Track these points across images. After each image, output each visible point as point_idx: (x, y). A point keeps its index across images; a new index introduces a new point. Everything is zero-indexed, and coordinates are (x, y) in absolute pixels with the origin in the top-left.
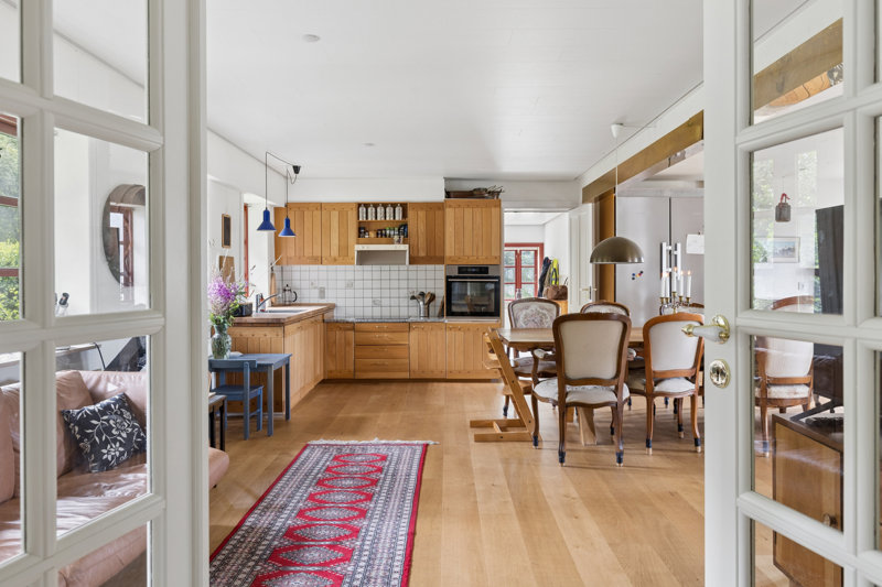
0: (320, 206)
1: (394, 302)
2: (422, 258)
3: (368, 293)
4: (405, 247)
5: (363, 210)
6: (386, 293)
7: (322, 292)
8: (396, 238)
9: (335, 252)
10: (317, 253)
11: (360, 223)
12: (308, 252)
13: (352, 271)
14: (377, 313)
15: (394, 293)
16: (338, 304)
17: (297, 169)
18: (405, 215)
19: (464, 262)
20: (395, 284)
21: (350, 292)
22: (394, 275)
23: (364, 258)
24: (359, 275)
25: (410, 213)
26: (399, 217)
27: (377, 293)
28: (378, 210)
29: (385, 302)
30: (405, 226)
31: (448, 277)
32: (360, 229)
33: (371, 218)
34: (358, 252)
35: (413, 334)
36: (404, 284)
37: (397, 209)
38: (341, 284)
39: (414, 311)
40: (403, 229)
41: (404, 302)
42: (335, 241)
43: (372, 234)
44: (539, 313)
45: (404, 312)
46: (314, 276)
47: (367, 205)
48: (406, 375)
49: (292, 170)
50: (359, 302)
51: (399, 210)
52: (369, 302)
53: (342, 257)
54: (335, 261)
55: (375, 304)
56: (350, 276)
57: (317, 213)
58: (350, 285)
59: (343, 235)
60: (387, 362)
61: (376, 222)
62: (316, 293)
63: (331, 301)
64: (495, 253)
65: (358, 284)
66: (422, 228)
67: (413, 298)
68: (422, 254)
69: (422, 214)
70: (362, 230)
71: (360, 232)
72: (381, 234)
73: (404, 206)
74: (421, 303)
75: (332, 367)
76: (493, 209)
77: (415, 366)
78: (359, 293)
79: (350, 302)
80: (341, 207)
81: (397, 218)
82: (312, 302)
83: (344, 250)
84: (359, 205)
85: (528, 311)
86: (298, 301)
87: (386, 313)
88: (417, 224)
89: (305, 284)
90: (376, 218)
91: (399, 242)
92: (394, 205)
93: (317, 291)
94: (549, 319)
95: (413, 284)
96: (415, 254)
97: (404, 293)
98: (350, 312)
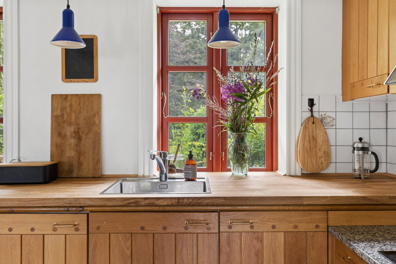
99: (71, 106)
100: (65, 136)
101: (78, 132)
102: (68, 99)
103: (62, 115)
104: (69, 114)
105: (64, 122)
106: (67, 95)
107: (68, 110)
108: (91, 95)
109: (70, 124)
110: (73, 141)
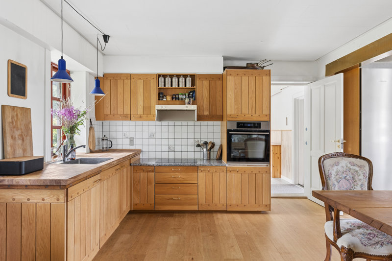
0: (130, 76)
1: (184, 148)
2: (207, 116)
3: (165, 142)
4: (194, 107)
5: (161, 79)
6: (178, 142)
7: (132, 141)
8: (187, 100)
9: (140, 111)
10: (127, 112)
11: (159, 89)
12: (120, 111)
13: (153, 126)
14: (171, 156)
15: (184, 142)
16: (143, 150)
17: (106, 38)
18: (193, 84)
19: (241, 119)
20: (184, 135)
21: (152, 141)
22: (184, 129)
23: (163, 115)
24: (158, 129)
25: (197, 82)
26: (189, 85)
27: (171, 142)
28: (174, 79)
29: (178, 148)
30: (194, 92)
31: (228, 131)
32: (159, 94)
33: (168, 85)
34: (158, 110)
35: (201, 175)
36: (191, 135)
37: (187, 79)
38: (146, 135)
39: (198, 155)
40: (192, 94)
41: (191, 149)
42: (141, 103)
43: (169, 98)
44: (350, 170)
45: (191, 156)
46: (126, 129)
47: (165, 76)
48: (195, 208)
49: (102, 39)
50: (159, 148)
51: (189, 80)
52: (165, 148)
53: (146, 115)
54: (140, 118)
55: (171, 149)
56: (152, 129)
57: (127, 81)
58: (152, 136)
59: (147, 98)
60: (181, 197)
61: (172, 89)
62: (127, 141)
63: (138, 147)
64: (266, 112)
65: (158, 135)
66: (206, 93)
67: (198, 146)
68: (206, 113)
69: (206, 83)
70: (161, 95)
71: (159, 97)
72: (175, 98)
73: (193, 77)
74: (205, 150)
75: (137, 201)
76: (264, 77)
77: (202, 200)
78: (158, 142)
79: (152, 148)
80: (145, 77)
81: (187, 86)
82: (124, 148)
83: (147, 109)
84: (159, 76)
85: (339, 167)
86: (113, 148)
87: (178, 156)
88: (202, 89)
89: (120, 135)
90: (172, 86)
91: (189, 103)
92: (185, 76)
93: (128, 140)
94: (361, 177)
95: (197, 136)
96: (201, 113)
97: (191, 142)
98: (152, 156)
99: (17, 115)
100: (15, 138)
101: (22, 135)
102: (15, 110)
103: (12, 122)
104: (16, 122)
105: (14, 128)
106: (14, 107)
107: (15, 118)
108: (27, 108)
109: (17, 129)
110: (20, 142)
